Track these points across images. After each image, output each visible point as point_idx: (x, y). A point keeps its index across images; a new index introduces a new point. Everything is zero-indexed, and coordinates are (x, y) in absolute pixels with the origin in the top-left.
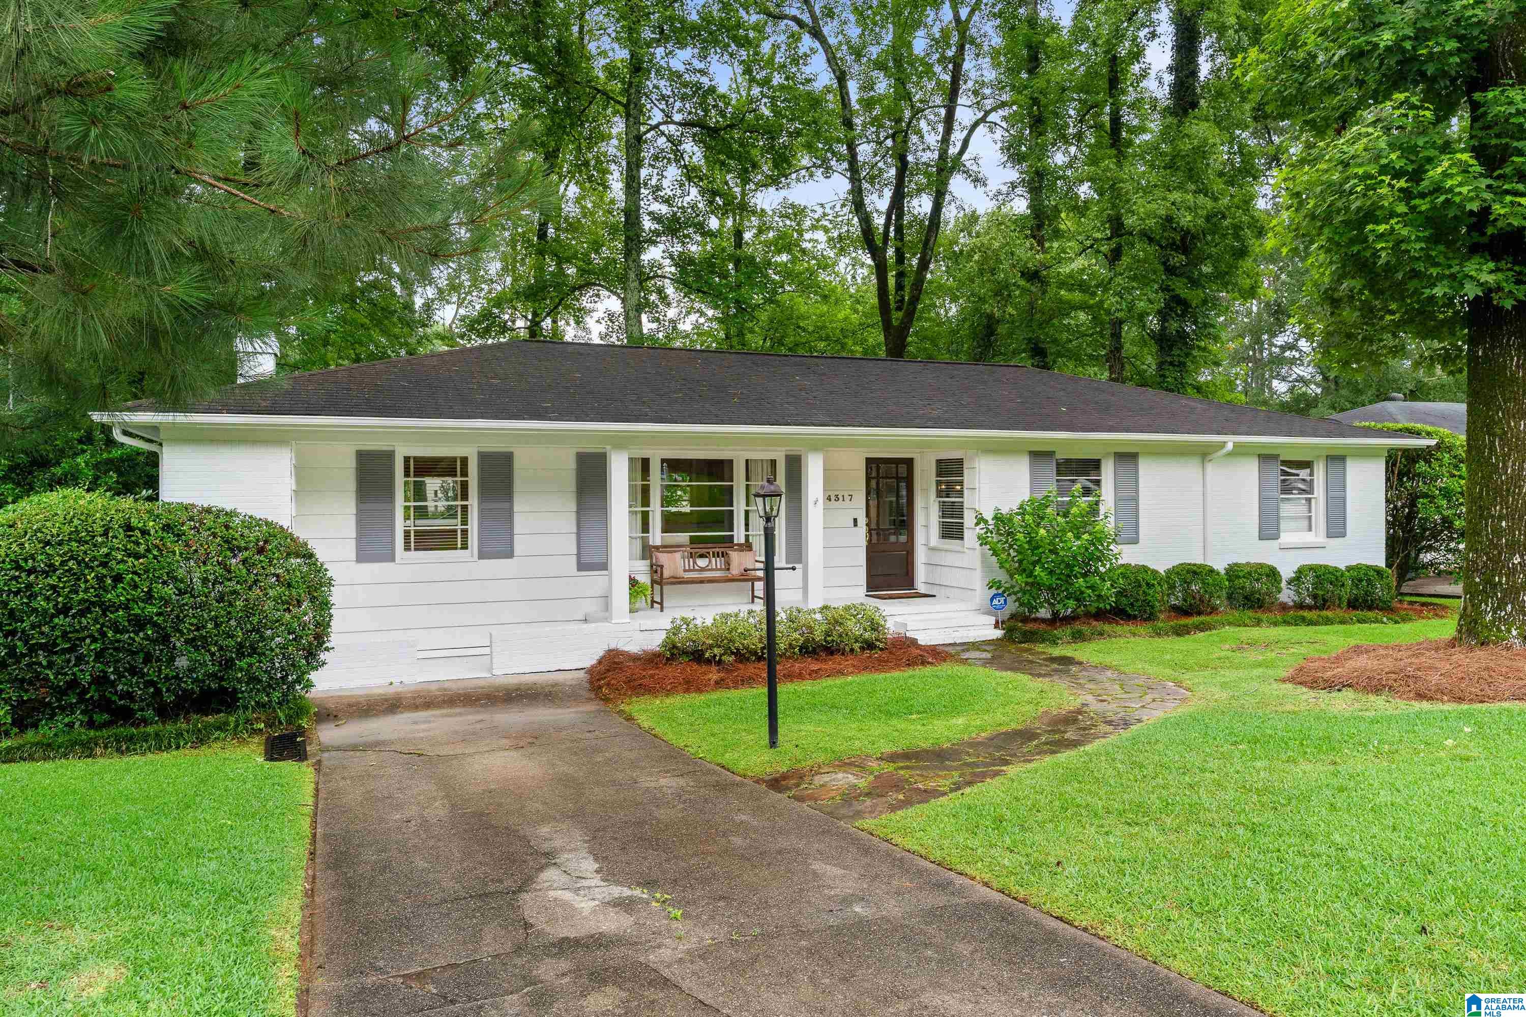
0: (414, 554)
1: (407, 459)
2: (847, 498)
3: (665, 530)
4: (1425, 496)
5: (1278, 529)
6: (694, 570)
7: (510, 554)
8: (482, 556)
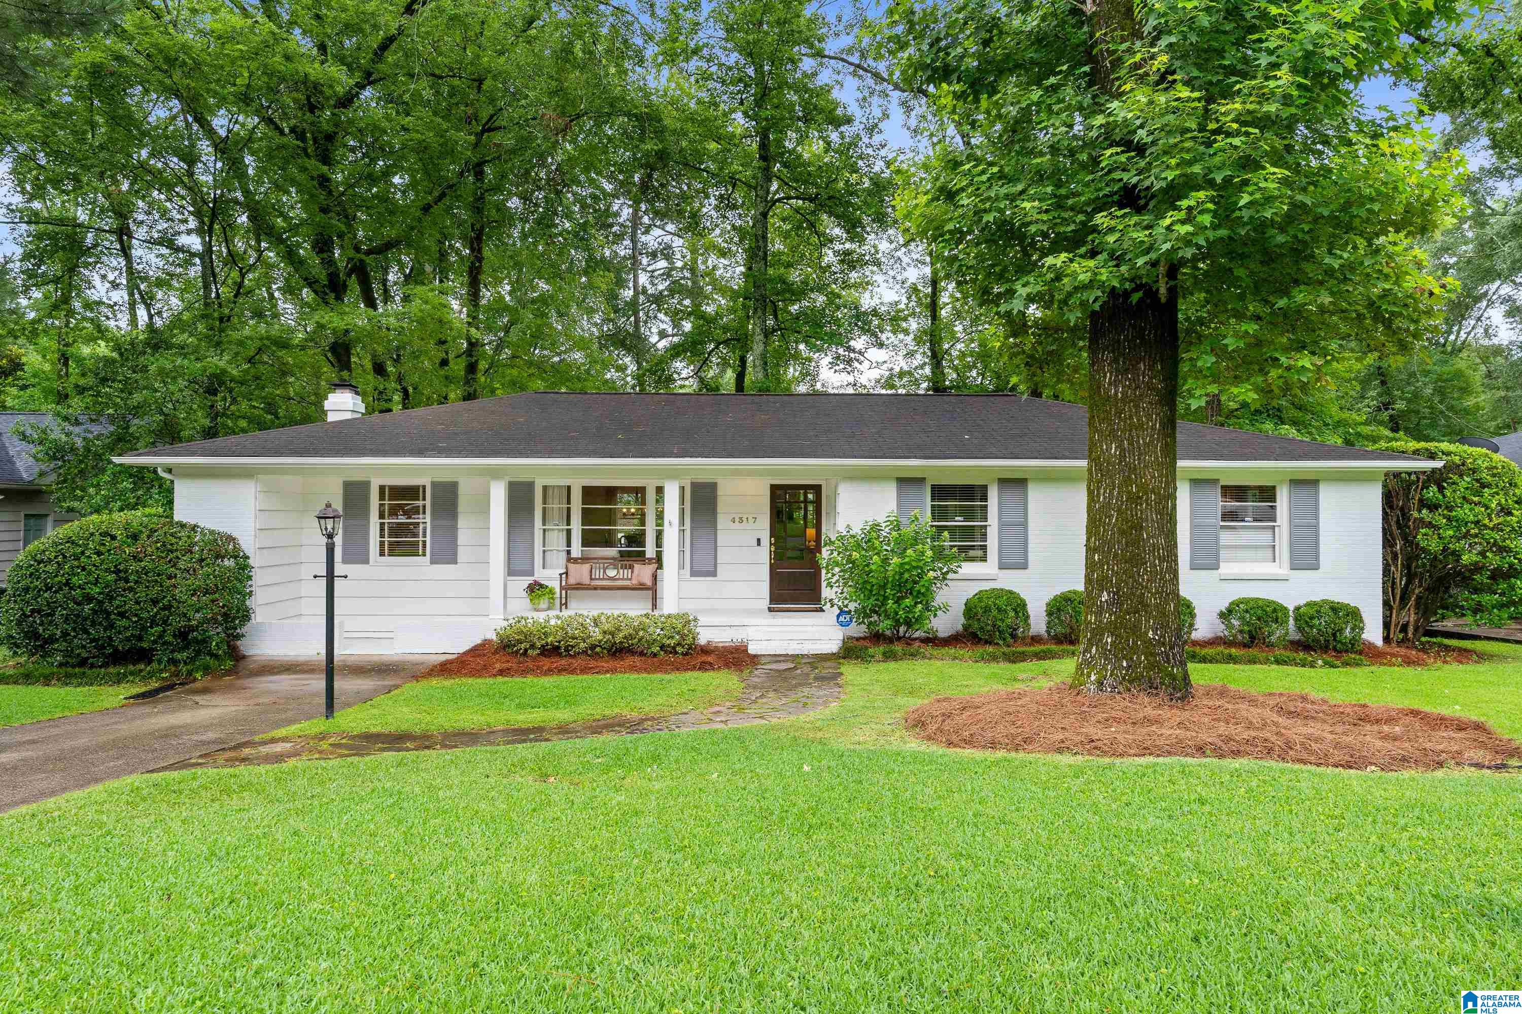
0: (387, 559)
1: (382, 488)
2: (751, 520)
3: (584, 544)
4: (1430, 525)
5: (1218, 561)
6: (603, 579)
7: (455, 562)
8: (433, 562)
